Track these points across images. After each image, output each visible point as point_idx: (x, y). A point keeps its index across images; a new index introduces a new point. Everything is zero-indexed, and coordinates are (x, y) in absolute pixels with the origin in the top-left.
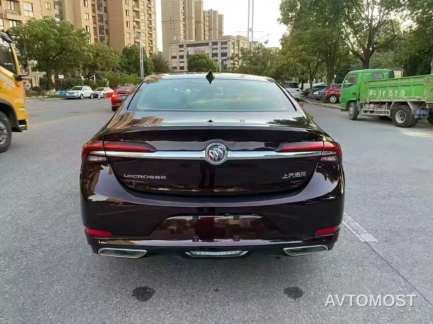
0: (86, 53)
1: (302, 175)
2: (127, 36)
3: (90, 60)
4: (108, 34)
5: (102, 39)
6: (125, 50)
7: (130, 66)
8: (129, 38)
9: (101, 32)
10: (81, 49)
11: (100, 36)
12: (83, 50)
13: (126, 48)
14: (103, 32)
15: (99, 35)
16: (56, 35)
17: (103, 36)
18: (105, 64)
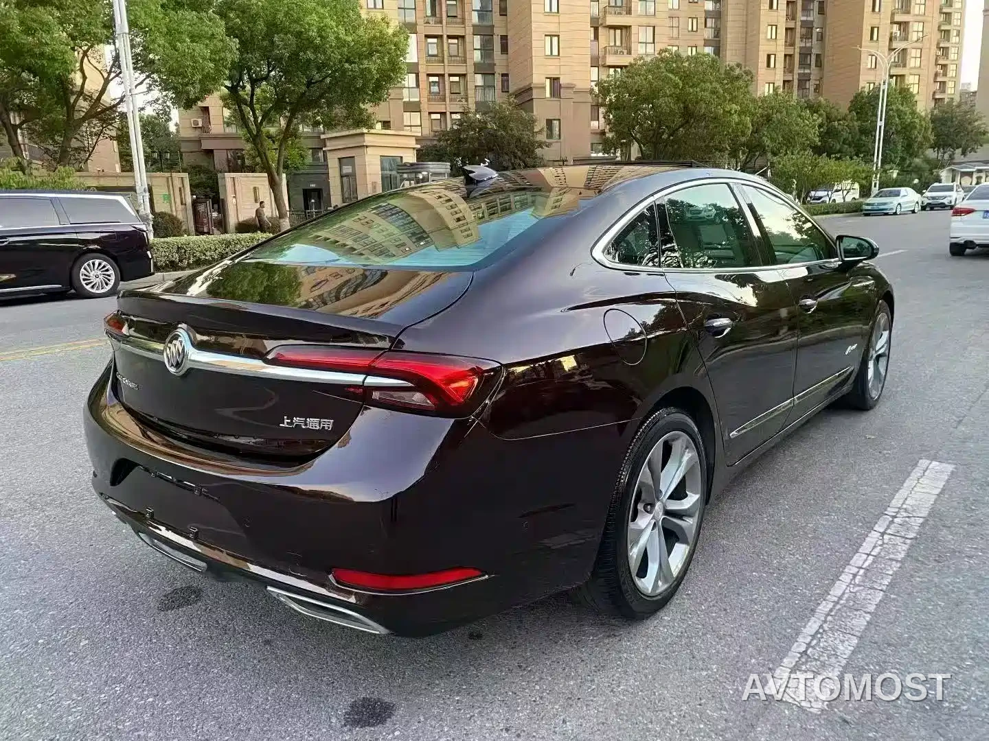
0: (736, 118)
1: (324, 427)
2: (866, 62)
3: (743, 134)
4: (819, 64)
5: (803, 80)
6: (858, 97)
7: (864, 138)
8: (873, 66)
9: (803, 64)
10: (724, 110)
11: (799, 74)
12: (729, 112)
13: (859, 94)
14: (809, 62)
15: (797, 70)
16: (676, 86)
17: (807, 71)
18: (781, 139)
